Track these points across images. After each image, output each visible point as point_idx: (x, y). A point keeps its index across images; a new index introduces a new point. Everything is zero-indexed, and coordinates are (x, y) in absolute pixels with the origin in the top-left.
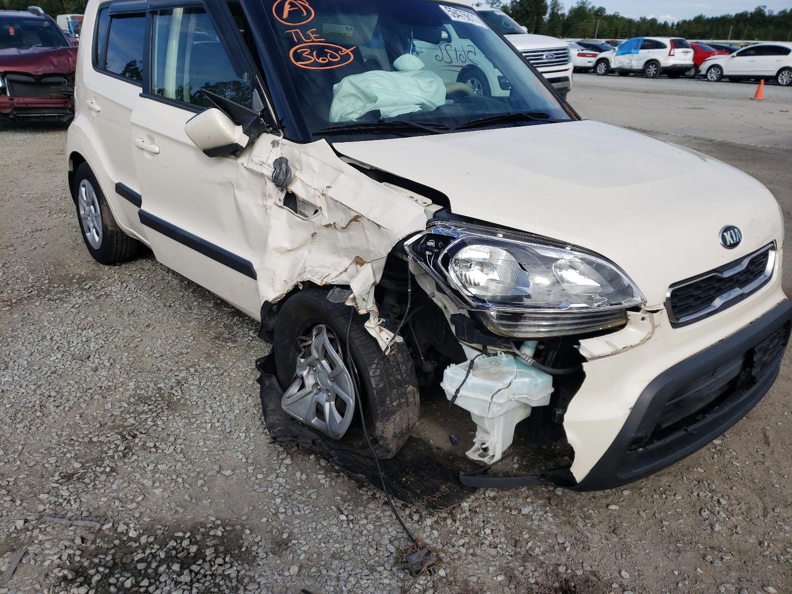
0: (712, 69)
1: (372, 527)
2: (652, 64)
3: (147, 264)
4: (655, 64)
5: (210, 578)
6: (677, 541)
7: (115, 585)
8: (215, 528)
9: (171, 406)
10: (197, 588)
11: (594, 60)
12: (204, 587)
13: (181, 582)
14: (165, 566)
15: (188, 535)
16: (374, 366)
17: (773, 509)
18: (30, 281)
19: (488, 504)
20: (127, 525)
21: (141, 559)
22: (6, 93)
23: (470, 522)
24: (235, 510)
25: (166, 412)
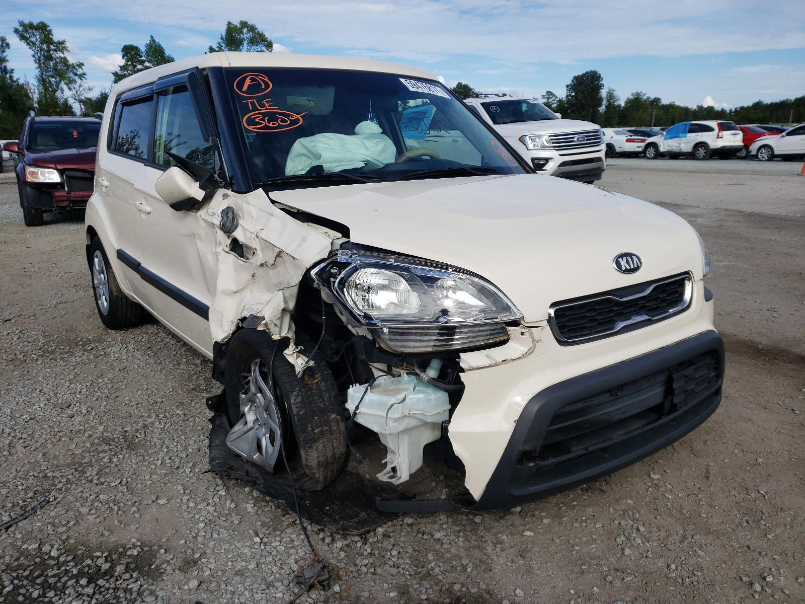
0: (763, 149)
1: (283, 549)
2: (701, 147)
3: (151, 329)
4: (704, 146)
5: (113, 591)
6: (583, 564)
7: (24, 595)
8: (133, 548)
9: (131, 446)
10: (97, 599)
11: (643, 145)
12: (104, 599)
13: (83, 595)
14: (74, 581)
15: (106, 554)
16: (295, 393)
17: (693, 536)
18: (40, 344)
19: (404, 530)
20: (52, 546)
21: (55, 574)
22: (64, 188)
23: (380, 545)
24: (158, 533)
25: (124, 450)
